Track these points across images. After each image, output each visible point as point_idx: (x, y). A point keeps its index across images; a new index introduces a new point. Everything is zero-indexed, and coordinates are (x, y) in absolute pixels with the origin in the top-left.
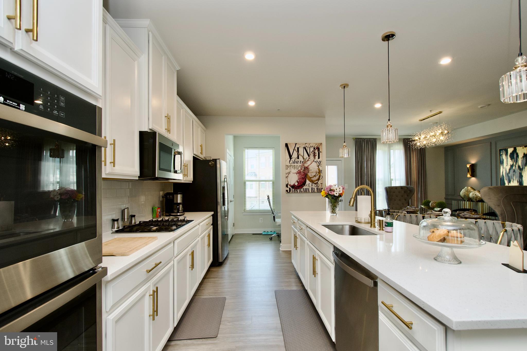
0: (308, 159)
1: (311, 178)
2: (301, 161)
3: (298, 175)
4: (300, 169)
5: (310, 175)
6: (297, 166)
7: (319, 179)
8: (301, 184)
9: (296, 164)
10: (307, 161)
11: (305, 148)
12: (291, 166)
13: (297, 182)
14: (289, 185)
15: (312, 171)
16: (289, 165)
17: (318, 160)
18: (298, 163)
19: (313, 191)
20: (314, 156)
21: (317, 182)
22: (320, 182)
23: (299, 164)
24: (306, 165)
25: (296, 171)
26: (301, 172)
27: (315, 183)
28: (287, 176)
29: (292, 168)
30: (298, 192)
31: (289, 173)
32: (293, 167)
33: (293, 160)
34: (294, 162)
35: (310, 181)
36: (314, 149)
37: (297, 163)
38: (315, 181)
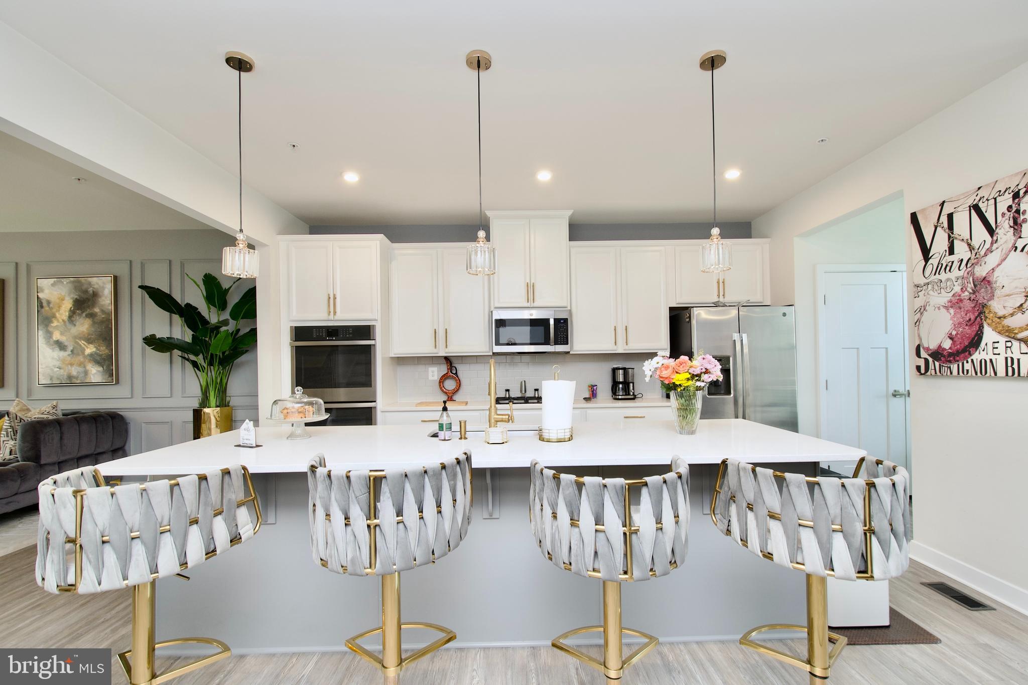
0: (988, 245)
1: (1005, 317)
2: (962, 260)
3: (952, 311)
4: (957, 289)
5: (998, 306)
6: (948, 280)
8: (962, 346)
9: (943, 276)
10: (986, 255)
11: (977, 207)
12: (928, 284)
13: (951, 338)
14: (924, 348)
15: (1006, 291)
16: (923, 281)
18: (950, 270)
19: (1012, 372)
20: (1017, 225)
23: (956, 272)
24: (982, 271)
25: (945, 298)
26: (961, 300)
27: (1021, 341)
28: (918, 320)
29: (931, 293)
30: (955, 372)
31: (922, 310)
32: (936, 287)
33: (934, 261)
34: (937, 271)
35: (1000, 333)
36: (1014, 197)
37: (948, 268)
38: (1022, 330)
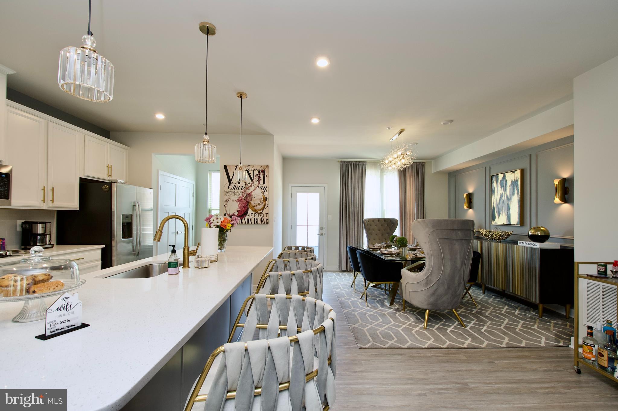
0: (251, 184)
1: (254, 206)
2: (242, 187)
3: (238, 202)
4: (241, 195)
5: (253, 203)
6: (237, 192)
7: (263, 209)
8: (242, 214)
9: (236, 190)
10: (250, 187)
11: (248, 171)
12: (230, 192)
13: (238, 211)
14: (227, 214)
15: (255, 199)
16: (228, 191)
17: (264, 186)
18: (238, 189)
19: (256, 222)
20: (259, 180)
21: (261, 211)
22: (264, 212)
23: (240, 190)
24: (248, 191)
25: (236, 198)
26: (242, 200)
27: (259, 213)
28: (226, 204)
29: (231, 195)
30: (239, 223)
31: (228, 201)
32: (233, 194)
33: (233, 185)
34: (234, 188)
35: (253, 211)
36: (259, 172)
37: (238, 188)
38: (259, 210)
